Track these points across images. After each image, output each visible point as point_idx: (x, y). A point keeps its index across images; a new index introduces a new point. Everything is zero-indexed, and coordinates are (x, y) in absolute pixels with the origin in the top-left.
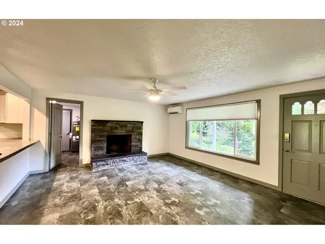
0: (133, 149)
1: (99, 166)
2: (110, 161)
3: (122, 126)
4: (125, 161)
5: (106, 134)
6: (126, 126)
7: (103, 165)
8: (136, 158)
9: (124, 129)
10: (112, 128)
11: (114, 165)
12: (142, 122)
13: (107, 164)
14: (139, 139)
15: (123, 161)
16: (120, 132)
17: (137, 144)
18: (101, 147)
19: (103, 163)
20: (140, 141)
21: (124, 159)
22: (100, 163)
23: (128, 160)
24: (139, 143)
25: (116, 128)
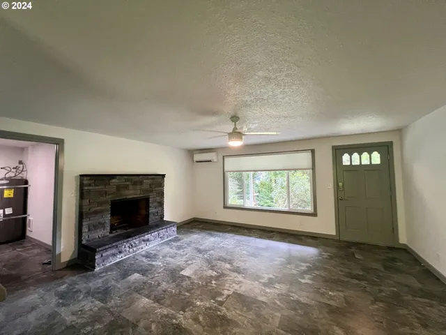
0: (152, 219)
1: (108, 257)
2: (125, 246)
3: (135, 184)
4: (148, 240)
5: (109, 198)
6: (141, 183)
7: (114, 255)
8: (162, 232)
9: (138, 187)
10: (118, 188)
11: (131, 250)
12: (163, 176)
13: (120, 252)
14: (159, 203)
15: (144, 241)
16: (132, 193)
17: (157, 210)
18: (100, 223)
19: (114, 251)
20: (161, 204)
21: (147, 237)
22: (109, 252)
23: (153, 238)
24: (160, 209)
25: (126, 187)
